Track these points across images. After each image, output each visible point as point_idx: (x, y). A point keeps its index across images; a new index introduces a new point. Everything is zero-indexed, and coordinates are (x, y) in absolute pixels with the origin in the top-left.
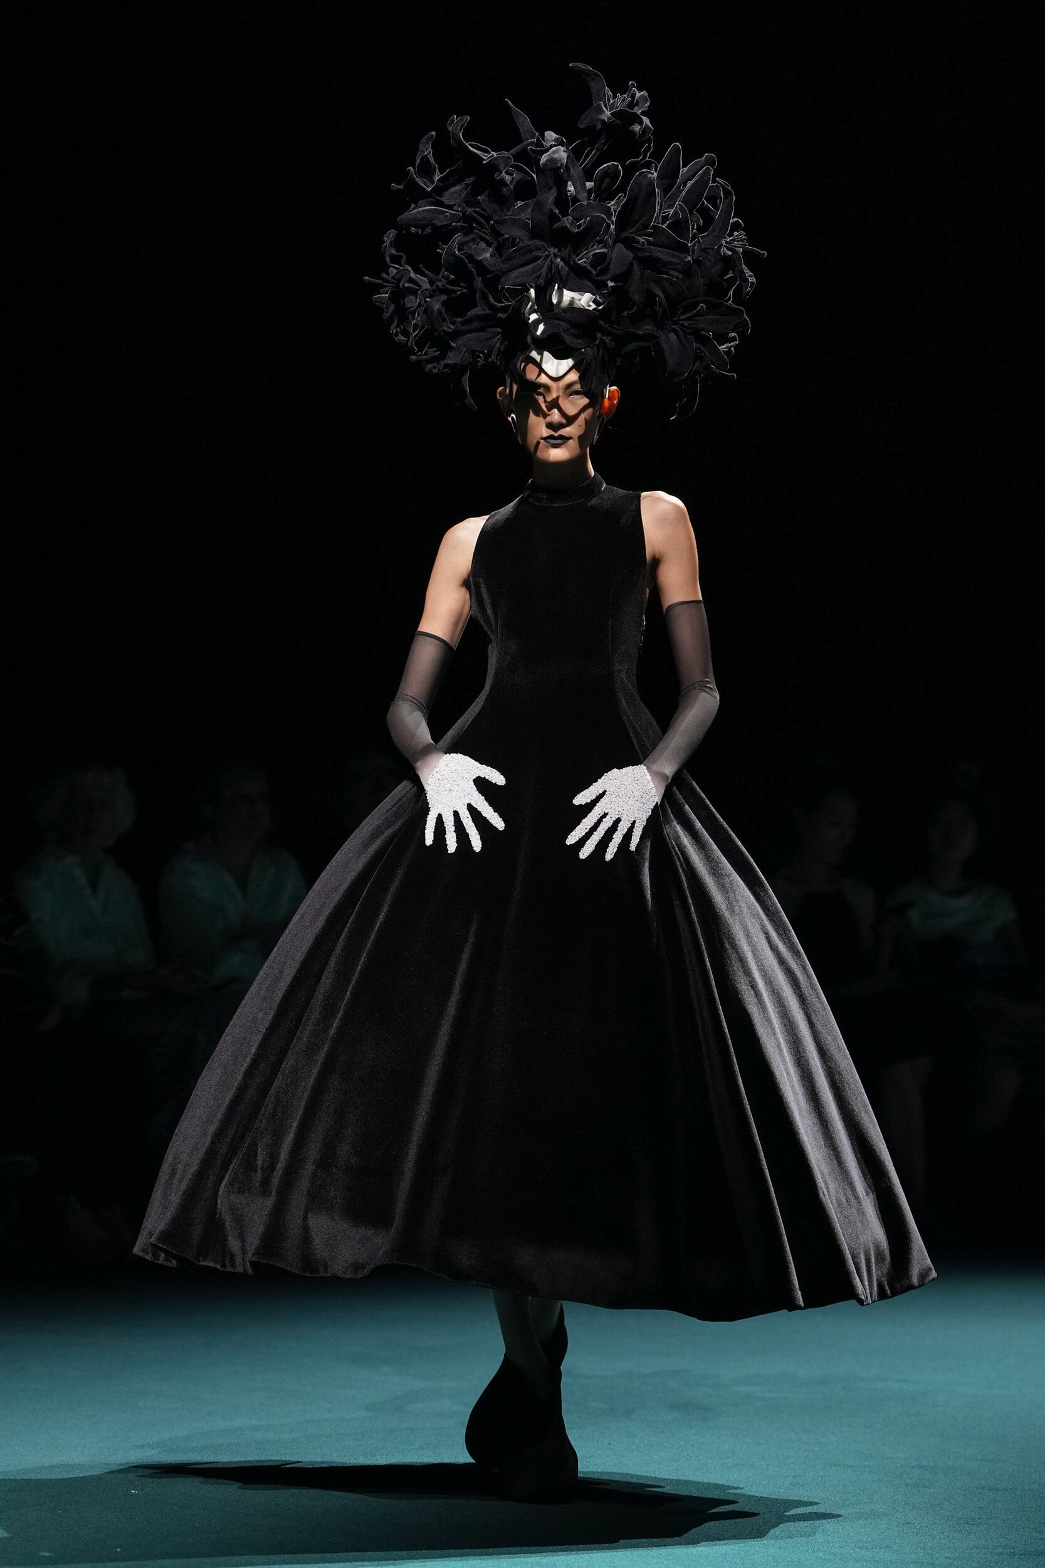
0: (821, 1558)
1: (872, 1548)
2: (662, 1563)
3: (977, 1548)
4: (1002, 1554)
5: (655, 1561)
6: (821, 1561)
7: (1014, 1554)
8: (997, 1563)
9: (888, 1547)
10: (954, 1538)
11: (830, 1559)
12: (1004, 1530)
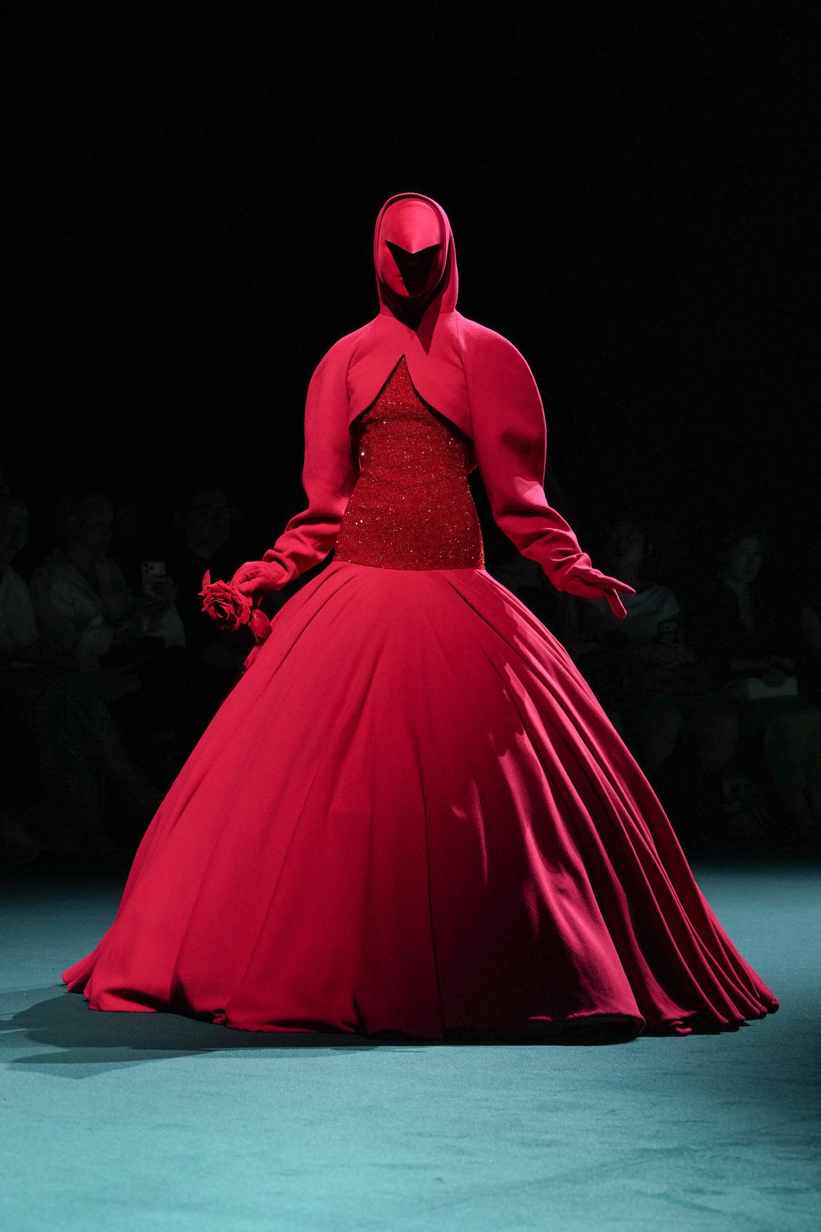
0: (526, 1078)
1: (563, 1070)
2: (409, 1081)
3: (641, 1070)
4: (658, 1073)
5: (403, 1080)
6: (526, 1080)
7: (667, 1074)
8: (655, 1080)
9: (575, 1069)
10: (623, 1063)
11: (533, 1078)
12: (660, 1057)
